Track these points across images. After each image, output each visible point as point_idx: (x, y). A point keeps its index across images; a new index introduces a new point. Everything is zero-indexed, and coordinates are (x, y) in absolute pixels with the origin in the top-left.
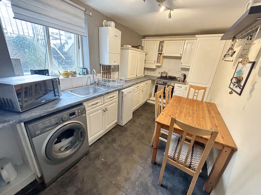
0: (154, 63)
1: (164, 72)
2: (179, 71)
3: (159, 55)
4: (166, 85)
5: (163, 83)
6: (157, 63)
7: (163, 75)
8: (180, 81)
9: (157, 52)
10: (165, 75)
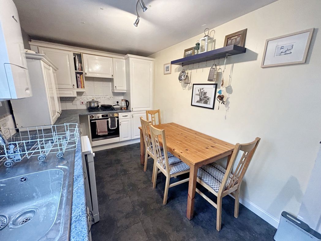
0: (72, 88)
1: (93, 101)
2: (111, 97)
3: (78, 75)
4: (108, 119)
5: (103, 116)
6: (78, 87)
7: (92, 105)
8: (123, 109)
9: (74, 71)
10: (96, 105)
